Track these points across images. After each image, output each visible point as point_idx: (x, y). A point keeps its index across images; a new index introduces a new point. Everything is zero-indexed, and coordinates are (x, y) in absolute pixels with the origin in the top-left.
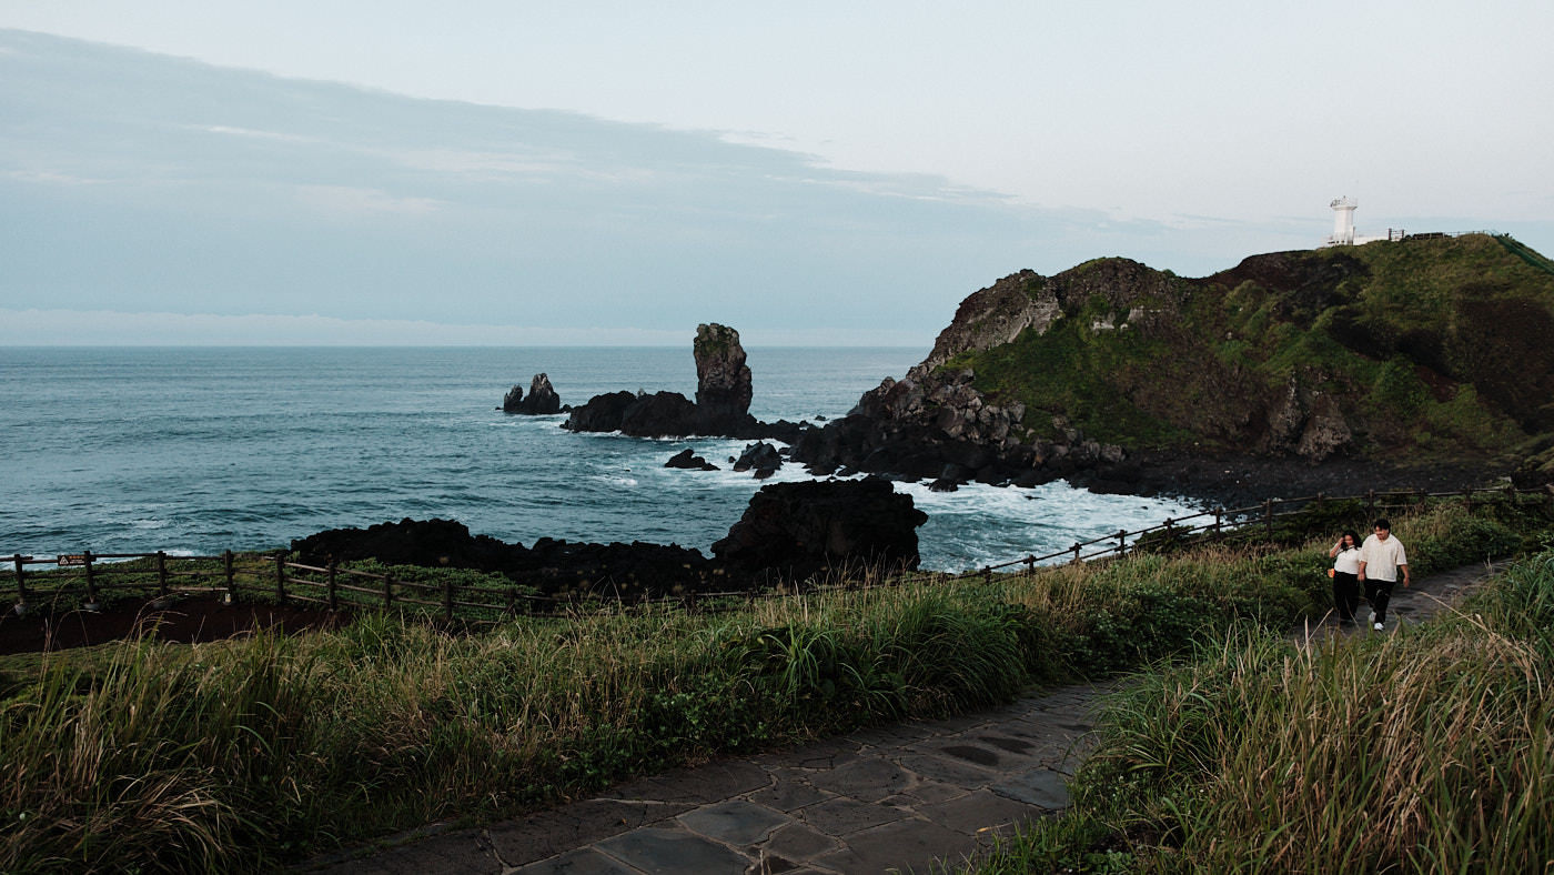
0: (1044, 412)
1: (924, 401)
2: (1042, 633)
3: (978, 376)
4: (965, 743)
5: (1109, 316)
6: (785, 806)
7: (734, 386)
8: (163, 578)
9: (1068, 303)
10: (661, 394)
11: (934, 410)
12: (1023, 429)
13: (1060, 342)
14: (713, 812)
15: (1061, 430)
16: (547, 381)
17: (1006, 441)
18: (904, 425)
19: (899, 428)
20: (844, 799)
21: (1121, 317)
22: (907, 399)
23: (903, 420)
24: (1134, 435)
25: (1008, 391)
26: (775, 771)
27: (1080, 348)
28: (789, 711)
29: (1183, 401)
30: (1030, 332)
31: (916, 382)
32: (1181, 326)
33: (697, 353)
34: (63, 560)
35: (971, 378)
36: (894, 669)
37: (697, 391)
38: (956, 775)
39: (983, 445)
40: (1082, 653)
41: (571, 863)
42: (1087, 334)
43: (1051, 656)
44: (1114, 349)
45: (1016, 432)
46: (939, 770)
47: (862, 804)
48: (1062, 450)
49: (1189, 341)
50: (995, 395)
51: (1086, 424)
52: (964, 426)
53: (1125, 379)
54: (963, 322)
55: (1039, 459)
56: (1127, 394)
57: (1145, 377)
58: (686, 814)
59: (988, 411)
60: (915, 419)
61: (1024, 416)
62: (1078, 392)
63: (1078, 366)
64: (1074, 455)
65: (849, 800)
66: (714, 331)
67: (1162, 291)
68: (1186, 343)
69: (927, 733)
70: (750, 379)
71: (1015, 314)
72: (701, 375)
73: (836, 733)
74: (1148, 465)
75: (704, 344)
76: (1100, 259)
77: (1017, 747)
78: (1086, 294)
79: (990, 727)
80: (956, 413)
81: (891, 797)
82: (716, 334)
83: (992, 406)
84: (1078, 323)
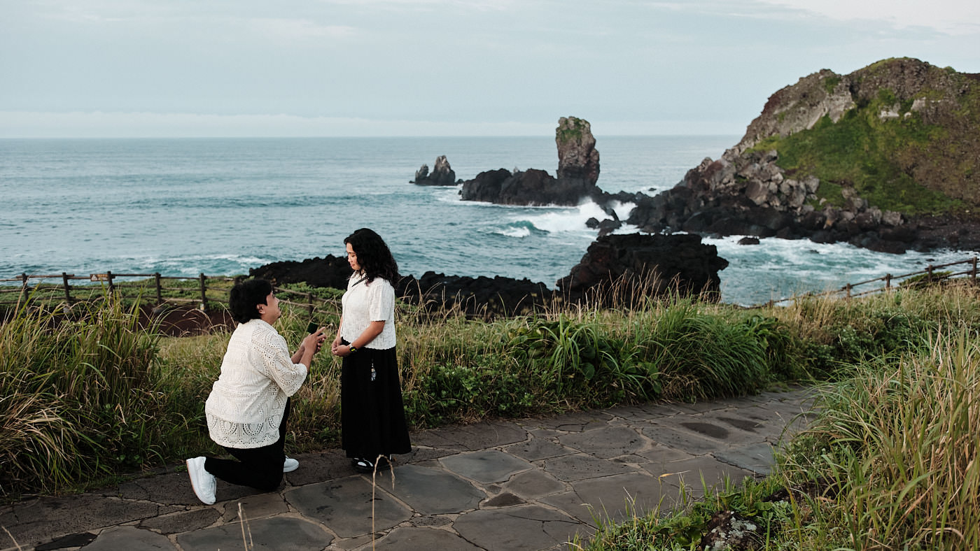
0: (836, 185)
1: (736, 176)
2: (789, 341)
3: (781, 156)
4: (703, 421)
5: (895, 106)
6: (531, 457)
7: (586, 164)
8: (159, 292)
9: (860, 95)
10: (531, 171)
11: (743, 183)
12: (816, 198)
13: (851, 128)
14: (469, 457)
15: (849, 199)
16: (446, 162)
17: (802, 208)
18: (718, 194)
19: (714, 197)
20: (583, 455)
21: (906, 107)
22: (722, 174)
23: (718, 191)
24: (912, 203)
25: (806, 168)
26: (533, 431)
27: (868, 132)
28: (552, 386)
29: (957, 176)
30: (826, 121)
31: (729, 161)
32: (958, 114)
33: (559, 140)
34: (94, 278)
35: (775, 158)
36: (650, 359)
37: (557, 168)
38: (686, 443)
39: (783, 211)
40: (825, 359)
41: (340, 486)
42: (875, 122)
43: (797, 360)
44: (898, 134)
45: (811, 201)
46: (673, 438)
47: (598, 459)
48: (849, 215)
49: (965, 126)
50: (794, 171)
51: (871, 194)
52: (767, 195)
53: (907, 158)
54: (770, 113)
55: (829, 222)
56: (909, 171)
57: (924, 156)
58: (448, 457)
59: (788, 184)
60: (727, 191)
61: (818, 188)
62: (865, 168)
63: (866, 147)
64: (859, 219)
65: (588, 456)
66: (572, 123)
67: (943, 85)
68: (962, 127)
69: (672, 411)
70: (598, 160)
71: (814, 105)
72: (561, 157)
73: (594, 407)
74: (923, 228)
75: (563, 133)
76: (889, 60)
77: (748, 426)
78: (876, 88)
79: (731, 410)
80: (761, 185)
81: (624, 456)
82: (573, 124)
83: (792, 179)
84: (868, 112)
